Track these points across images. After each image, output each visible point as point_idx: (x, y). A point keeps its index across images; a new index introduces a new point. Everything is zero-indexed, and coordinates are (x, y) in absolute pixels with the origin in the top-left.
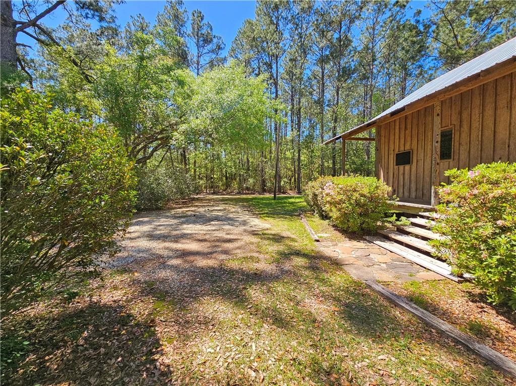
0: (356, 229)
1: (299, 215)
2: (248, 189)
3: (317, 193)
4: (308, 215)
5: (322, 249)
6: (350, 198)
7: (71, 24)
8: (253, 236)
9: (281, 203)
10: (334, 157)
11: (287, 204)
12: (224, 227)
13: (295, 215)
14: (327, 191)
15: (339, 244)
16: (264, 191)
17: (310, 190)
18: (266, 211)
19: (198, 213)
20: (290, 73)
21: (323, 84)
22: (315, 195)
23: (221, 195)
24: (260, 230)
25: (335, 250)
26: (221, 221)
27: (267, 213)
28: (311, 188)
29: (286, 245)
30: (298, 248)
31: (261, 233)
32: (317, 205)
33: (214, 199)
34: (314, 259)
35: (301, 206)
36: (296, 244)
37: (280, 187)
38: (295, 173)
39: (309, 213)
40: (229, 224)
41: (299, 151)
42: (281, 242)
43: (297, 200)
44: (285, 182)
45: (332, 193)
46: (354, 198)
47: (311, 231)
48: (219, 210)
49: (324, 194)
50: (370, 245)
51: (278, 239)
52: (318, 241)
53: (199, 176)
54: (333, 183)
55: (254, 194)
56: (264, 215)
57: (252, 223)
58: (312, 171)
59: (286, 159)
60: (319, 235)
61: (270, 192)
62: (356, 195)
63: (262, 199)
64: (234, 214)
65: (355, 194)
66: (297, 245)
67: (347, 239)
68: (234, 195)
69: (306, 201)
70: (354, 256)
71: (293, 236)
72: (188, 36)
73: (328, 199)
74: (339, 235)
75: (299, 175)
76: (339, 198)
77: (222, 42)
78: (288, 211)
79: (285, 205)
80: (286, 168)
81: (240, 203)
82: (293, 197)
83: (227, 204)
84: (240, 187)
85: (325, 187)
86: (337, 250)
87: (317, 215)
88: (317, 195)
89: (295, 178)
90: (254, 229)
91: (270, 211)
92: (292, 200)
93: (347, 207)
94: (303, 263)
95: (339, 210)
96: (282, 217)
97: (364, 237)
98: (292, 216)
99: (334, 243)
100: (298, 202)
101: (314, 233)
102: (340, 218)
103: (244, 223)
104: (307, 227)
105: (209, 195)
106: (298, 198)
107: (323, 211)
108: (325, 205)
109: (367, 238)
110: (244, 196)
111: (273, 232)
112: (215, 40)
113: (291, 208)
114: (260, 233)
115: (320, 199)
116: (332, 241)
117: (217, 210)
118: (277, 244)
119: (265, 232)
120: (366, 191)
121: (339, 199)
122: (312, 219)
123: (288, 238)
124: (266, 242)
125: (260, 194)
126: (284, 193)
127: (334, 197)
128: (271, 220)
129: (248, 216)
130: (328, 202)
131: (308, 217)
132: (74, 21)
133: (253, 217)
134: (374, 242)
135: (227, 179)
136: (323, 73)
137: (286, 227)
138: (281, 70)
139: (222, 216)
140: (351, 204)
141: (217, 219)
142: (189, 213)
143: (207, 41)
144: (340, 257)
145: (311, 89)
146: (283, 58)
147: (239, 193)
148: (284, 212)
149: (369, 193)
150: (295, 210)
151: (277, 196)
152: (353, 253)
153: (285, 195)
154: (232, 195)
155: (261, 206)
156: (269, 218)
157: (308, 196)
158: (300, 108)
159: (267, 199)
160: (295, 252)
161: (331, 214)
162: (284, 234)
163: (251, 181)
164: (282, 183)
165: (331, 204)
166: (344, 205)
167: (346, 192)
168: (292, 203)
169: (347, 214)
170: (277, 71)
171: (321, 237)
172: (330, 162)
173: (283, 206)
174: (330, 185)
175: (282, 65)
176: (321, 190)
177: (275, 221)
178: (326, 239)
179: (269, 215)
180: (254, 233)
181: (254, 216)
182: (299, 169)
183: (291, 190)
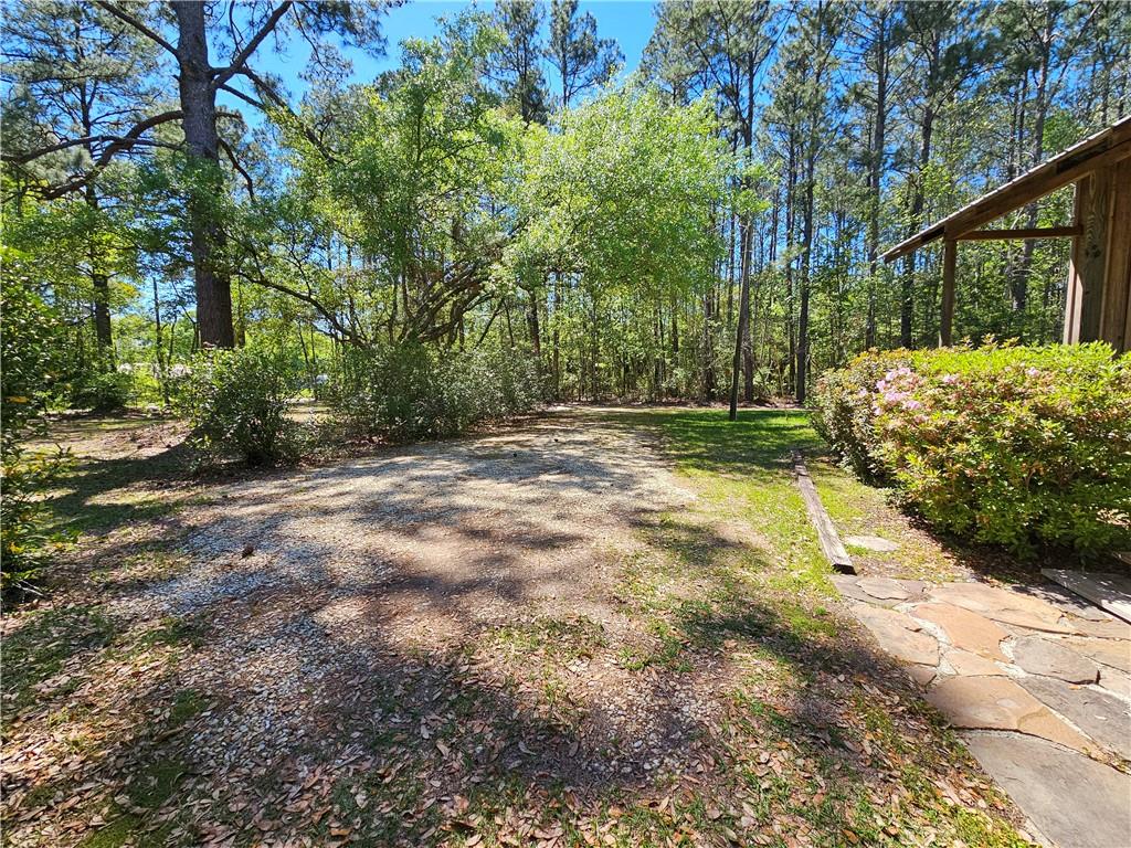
0: (1005, 536)
1: (791, 466)
2: (673, 392)
3: (851, 404)
4: (821, 465)
5: (861, 612)
6: (986, 421)
7: (319, 68)
8: (629, 531)
9: (748, 428)
10: (907, 308)
11: (764, 432)
12: (563, 493)
13: (780, 466)
14: (889, 396)
15: (938, 597)
16: (711, 398)
17: (828, 394)
18: (698, 451)
19: (526, 450)
20: (789, 103)
21: (882, 117)
22: (845, 411)
23: (610, 406)
24: (661, 507)
25: (920, 623)
26: (569, 472)
27: (698, 456)
28: (832, 387)
29: (725, 579)
30: (765, 598)
31: (657, 521)
32: (851, 440)
33: (587, 415)
34: (827, 668)
35: (803, 437)
36: (762, 577)
37: (750, 388)
38: (792, 353)
39: (826, 459)
40: (581, 486)
41: (805, 297)
42: (710, 562)
43: (794, 422)
44: (763, 376)
45: (910, 402)
46: (1009, 422)
47: (824, 523)
48: (581, 443)
49: (875, 405)
50: (1079, 612)
51: (702, 547)
52: (847, 570)
53: (568, 366)
54: (913, 371)
55: (684, 404)
56: (690, 462)
57: (648, 485)
58: (840, 348)
59: (770, 319)
60: (854, 541)
61: (723, 400)
62: (1017, 412)
63: (701, 417)
64: (613, 454)
65: (1011, 407)
66: (764, 586)
67: (966, 572)
68: (639, 407)
69: (815, 426)
70: (1018, 672)
71: (756, 540)
72: (544, 56)
73: (895, 423)
74: (931, 548)
75: (802, 357)
76: (939, 419)
77: (619, 53)
78: (762, 451)
79: (757, 433)
80: (769, 342)
81: (642, 427)
82: (782, 414)
83: (608, 427)
84: (655, 387)
85: (880, 385)
86: (928, 625)
87: (849, 469)
88: (849, 410)
89: (792, 367)
90: (645, 505)
91: (710, 450)
92: (781, 421)
93: (975, 456)
94: (773, 688)
95: (939, 464)
96: (739, 470)
97: (1045, 572)
98: (769, 466)
99: (914, 586)
100: (796, 428)
101: (833, 532)
102: (939, 490)
103: (626, 483)
104: (812, 509)
105: (584, 405)
106: (796, 415)
107: (872, 460)
108: (878, 442)
109: (1062, 575)
110: (661, 410)
111: (694, 520)
112: (601, 52)
113: (773, 442)
114: (656, 519)
115: (861, 421)
116: (904, 575)
117: (575, 443)
118: (694, 569)
119: (674, 517)
120: (1064, 396)
121: (940, 423)
122: (833, 480)
123: (740, 546)
124: (660, 558)
125: (700, 405)
126: (761, 402)
127: (918, 416)
128: (702, 476)
129: (645, 463)
130: (894, 433)
131: (821, 472)
132: (323, 59)
133: (656, 466)
134: (1105, 603)
135: (627, 370)
136: (882, 85)
137: (743, 501)
138: (763, 100)
139: (578, 459)
140: (989, 444)
141: (562, 467)
142: (507, 449)
143: (583, 55)
144: (945, 668)
145: (846, 139)
146: (768, 64)
147: (650, 403)
148: (751, 454)
149: (1081, 403)
150: (782, 450)
151: (738, 410)
152: (1007, 649)
153: (763, 409)
154: (633, 407)
155: (690, 434)
156: (699, 472)
157: (822, 412)
158: (813, 186)
159: (716, 417)
160: (749, 619)
161: (902, 476)
162: (730, 532)
163: (679, 373)
164: (757, 379)
165: (902, 439)
166: (959, 448)
167: (968, 398)
168: (777, 429)
169: (969, 480)
170: (752, 102)
171: (859, 552)
172: (894, 322)
173: (749, 437)
174: (900, 378)
175: (767, 85)
176: (864, 393)
177: (713, 480)
178: (881, 563)
179: (701, 461)
180: (637, 521)
181: (660, 463)
182: (804, 342)
183: (779, 395)
